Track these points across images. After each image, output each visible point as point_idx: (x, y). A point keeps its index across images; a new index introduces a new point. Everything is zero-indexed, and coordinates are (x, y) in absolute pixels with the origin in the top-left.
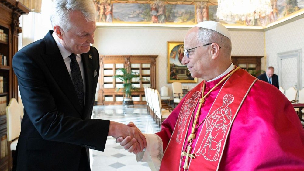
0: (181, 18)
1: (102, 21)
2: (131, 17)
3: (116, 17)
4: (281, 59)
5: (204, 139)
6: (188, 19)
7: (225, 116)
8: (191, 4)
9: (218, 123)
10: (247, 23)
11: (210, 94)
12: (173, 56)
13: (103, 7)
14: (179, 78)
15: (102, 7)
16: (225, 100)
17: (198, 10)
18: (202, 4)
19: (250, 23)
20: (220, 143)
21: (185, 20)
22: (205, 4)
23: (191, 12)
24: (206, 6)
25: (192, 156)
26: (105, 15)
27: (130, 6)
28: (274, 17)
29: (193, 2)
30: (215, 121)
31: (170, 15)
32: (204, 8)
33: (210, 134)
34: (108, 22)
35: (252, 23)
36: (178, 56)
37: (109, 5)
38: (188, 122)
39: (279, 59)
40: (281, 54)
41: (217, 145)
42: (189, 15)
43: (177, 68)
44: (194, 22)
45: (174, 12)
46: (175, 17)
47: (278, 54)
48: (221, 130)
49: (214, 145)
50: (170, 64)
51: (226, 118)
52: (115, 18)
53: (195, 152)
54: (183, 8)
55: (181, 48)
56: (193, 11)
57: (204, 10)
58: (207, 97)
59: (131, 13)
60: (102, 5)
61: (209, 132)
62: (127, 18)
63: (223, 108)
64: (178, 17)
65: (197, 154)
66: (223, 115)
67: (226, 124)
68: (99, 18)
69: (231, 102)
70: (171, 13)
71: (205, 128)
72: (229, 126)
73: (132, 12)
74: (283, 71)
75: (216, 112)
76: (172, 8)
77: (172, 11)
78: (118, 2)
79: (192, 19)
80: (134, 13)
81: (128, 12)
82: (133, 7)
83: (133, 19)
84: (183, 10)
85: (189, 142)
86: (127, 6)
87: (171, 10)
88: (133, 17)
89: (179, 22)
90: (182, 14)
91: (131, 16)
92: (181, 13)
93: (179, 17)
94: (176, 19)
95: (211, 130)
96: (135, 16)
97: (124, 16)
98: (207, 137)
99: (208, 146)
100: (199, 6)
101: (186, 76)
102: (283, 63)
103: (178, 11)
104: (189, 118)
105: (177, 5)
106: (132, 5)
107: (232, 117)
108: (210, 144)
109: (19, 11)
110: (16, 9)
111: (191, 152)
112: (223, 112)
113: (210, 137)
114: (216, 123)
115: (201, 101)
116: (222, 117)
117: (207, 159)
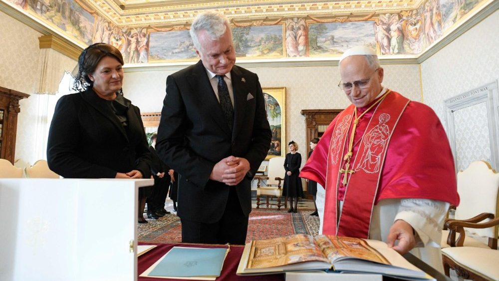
0: (259, 49)
1: (133, 62)
2: (176, 53)
3: (154, 54)
4: (452, 112)
5: (363, 155)
6: (271, 50)
7: (383, 133)
8: (276, 24)
9: (376, 139)
10: (382, 51)
11: (364, 115)
13: (136, 40)
15: (133, 40)
16: (381, 119)
17: (289, 32)
18: (296, 23)
19: (389, 50)
20: (379, 156)
21: (265, 52)
22: (302, 22)
23: (276, 38)
24: (303, 25)
25: (351, 171)
26: (137, 51)
27: (174, 35)
28: (434, 31)
29: (279, 20)
30: (372, 138)
31: (240, 44)
32: (299, 28)
33: (369, 150)
34: (142, 62)
35: (393, 50)
37: (144, 36)
39: (449, 110)
40: (451, 100)
41: (377, 159)
42: (272, 42)
44: (282, 54)
45: (246, 39)
46: (248, 47)
47: (446, 102)
48: (379, 145)
49: (373, 159)
51: (384, 134)
52: (151, 56)
53: (355, 168)
54: (262, 31)
56: (280, 36)
57: (300, 32)
58: (361, 118)
59: (177, 45)
60: (135, 37)
61: (368, 148)
62: (170, 54)
63: (380, 125)
64: (254, 47)
65: (357, 170)
66: (380, 132)
67: (384, 139)
68: (129, 57)
69: (387, 121)
70: (241, 41)
71: (363, 146)
72: (387, 141)
73: (179, 44)
74: (457, 136)
75: (373, 130)
76: (243, 33)
77: (244, 38)
78: (158, 31)
79: (278, 49)
80: (181, 45)
81: (173, 45)
82: (180, 36)
83: (180, 55)
84: (263, 35)
85: (347, 161)
86: (171, 35)
87: (242, 37)
88: (179, 52)
89: (255, 55)
90: (260, 41)
91: (177, 51)
92: (258, 41)
93: (256, 46)
94: (250, 50)
95: (370, 146)
96: (183, 50)
97: (165, 51)
98: (366, 153)
99: (368, 161)
100: (290, 27)
102: (456, 119)
103: (253, 38)
105: (251, 27)
106: (179, 33)
107: (390, 133)
108: (370, 158)
109: (16, 96)
110: (10, 94)
111: (350, 168)
112: (381, 130)
113: (369, 152)
114: (374, 139)
115: (356, 121)
116: (380, 134)
117: (368, 172)
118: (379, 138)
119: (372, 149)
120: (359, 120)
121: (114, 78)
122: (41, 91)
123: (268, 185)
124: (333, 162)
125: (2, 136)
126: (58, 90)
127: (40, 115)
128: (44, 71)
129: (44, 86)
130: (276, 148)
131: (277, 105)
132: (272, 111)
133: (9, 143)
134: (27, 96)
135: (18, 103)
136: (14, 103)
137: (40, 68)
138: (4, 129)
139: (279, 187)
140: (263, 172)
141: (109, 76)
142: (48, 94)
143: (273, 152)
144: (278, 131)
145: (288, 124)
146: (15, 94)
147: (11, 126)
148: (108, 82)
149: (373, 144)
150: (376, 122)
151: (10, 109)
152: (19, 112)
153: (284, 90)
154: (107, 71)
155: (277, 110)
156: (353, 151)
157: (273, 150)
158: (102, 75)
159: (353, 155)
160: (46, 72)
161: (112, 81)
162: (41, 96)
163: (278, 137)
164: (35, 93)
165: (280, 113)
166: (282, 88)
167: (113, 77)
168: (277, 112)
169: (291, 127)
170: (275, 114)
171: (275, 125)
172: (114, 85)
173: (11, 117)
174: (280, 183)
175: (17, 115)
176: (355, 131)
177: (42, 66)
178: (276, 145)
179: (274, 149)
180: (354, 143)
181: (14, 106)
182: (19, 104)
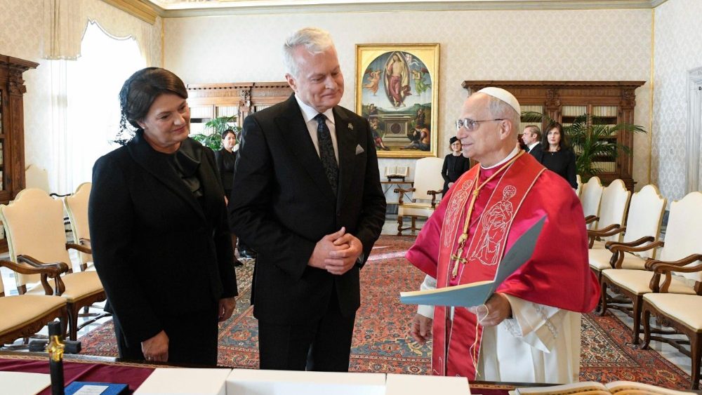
7: (505, 212)
9: (496, 220)
11: (486, 185)
12: (372, 84)
14: (386, 145)
16: (505, 192)
20: (499, 244)
25: (464, 261)
30: (493, 218)
33: (487, 234)
36: (385, 85)
38: (457, 220)
39: (695, 87)
40: (699, 70)
41: (495, 247)
43: (382, 116)
47: (691, 72)
48: (499, 229)
49: (492, 247)
50: (363, 107)
51: (506, 214)
53: (469, 257)
55: (395, 61)
61: (486, 232)
63: (503, 202)
65: (472, 258)
66: (502, 211)
67: (506, 221)
69: (512, 196)
71: (481, 227)
72: (509, 224)
75: (494, 207)
85: (461, 244)
95: (489, 229)
98: (483, 238)
99: (485, 249)
101: (408, 140)
104: (458, 215)
107: (513, 213)
108: (487, 245)
109: (17, 66)
110: (9, 64)
111: (463, 255)
112: (503, 208)
113: (487, 237)
114: (494, 220)
115: (475, 193)
116: (501, 213)
117: (485, 263)
118: (500, 218)
119: (491, 233)
120: (480, 191)
121: (177, 126)
122: (53, 54)
123: (414, 201)
124: (446, 243)
125: (3, 133)
126: (80, 53)
127: (56, 93)
128: (55, 23)
129: (57, 45)
130: (422, 139)
131: (425, 71)
132: (417, 82)
133: (15, 142)
134: (35, 65)
135: (21, 78)
136: (16, 77)
137: (48, 15)
138: (5, 121)
139: (433, 205)
140: (403, 178)
141: (169, 122)
142: (66, 59)
143: (417, 145)
144: (426, 114)
145: (441, 102)
146: (15, 64)
147: (14, 115)
148: (169, 131)
149: (493, 227)
150: (499, 195)
151: (11, 88)
152: (25, 91)
153: (437, 48)
154: (166, 116)
155: (425, 80)
156: (468, 232)
157: (418, 143)
158: (159, 122)
159: (468, 238)
160: (59, 24)
161: (174, 128)
162: (55, 62)
163: (426, 122)
164: (44, 58)
165: (429, 86)
166: (434, 45)
167: (176, 123)
168: (426, 83)
169: (447, 106)
170: (422, 86)
171: (421, 104)
172: (179, 134)
173: (14, 101)
174: (434, 199)
175: (22, 97)
176: (474, 206)
177: (51, 13)
178: (422, 135)
179: (419, 140)
180: (470, 221)
181: (16, 84)
182: (24, 79)
